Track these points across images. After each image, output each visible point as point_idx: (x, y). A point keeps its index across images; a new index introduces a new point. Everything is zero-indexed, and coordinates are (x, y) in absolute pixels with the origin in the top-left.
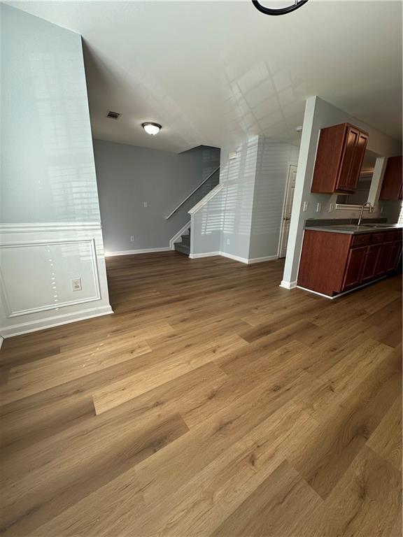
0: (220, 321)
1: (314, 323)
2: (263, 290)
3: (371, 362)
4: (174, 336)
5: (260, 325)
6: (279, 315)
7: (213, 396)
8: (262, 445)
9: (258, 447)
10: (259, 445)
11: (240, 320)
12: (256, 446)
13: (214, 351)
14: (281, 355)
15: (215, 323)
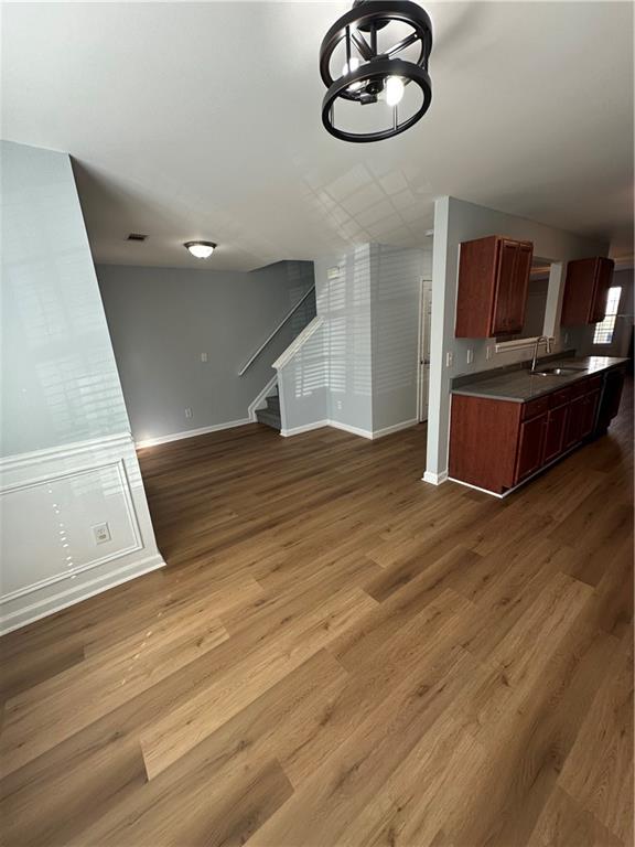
0: (333, 563)
1: (476, 551)
2: (397, 491)
3: (562, 620)
4: (263, 602)
5: (395, 563)
6: (423, 540)
7: (327, 718)
8: (404, 806)
9: (400, 810)
10: (400, 806)
11: (364, 557)
12: (396, 808)
13: (326, 627)
14: (428, 621)
15: (327, 568)
